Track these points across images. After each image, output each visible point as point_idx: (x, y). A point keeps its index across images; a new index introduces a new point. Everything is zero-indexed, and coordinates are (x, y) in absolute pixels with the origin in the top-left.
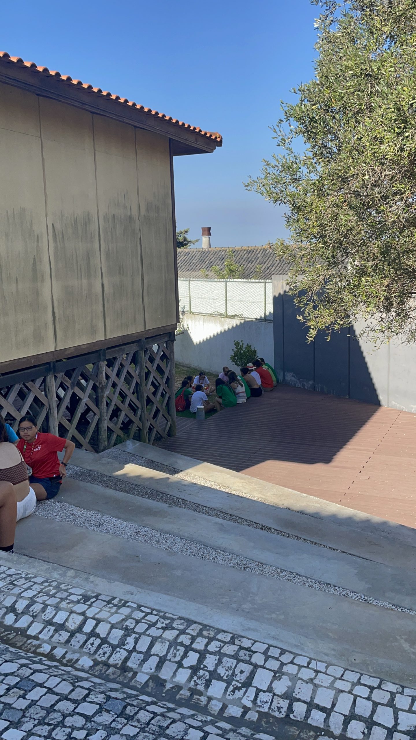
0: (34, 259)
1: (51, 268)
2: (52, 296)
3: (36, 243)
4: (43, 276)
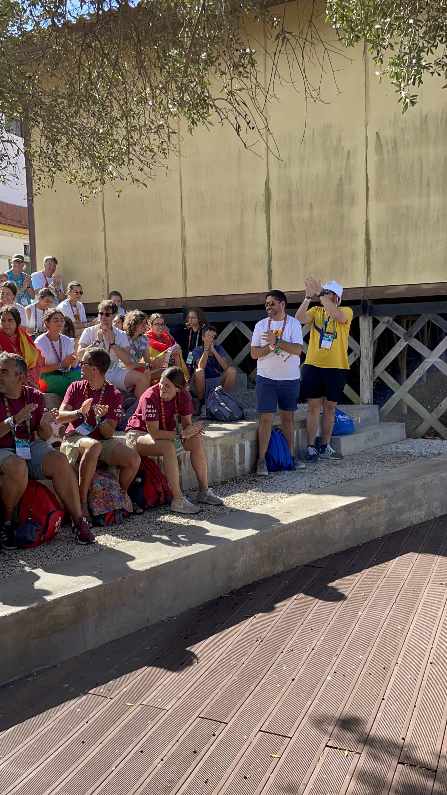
0: (341, 179)
1: (368, 188)
2: (367, 221)
3: (345, 161)
4: (353, 198)
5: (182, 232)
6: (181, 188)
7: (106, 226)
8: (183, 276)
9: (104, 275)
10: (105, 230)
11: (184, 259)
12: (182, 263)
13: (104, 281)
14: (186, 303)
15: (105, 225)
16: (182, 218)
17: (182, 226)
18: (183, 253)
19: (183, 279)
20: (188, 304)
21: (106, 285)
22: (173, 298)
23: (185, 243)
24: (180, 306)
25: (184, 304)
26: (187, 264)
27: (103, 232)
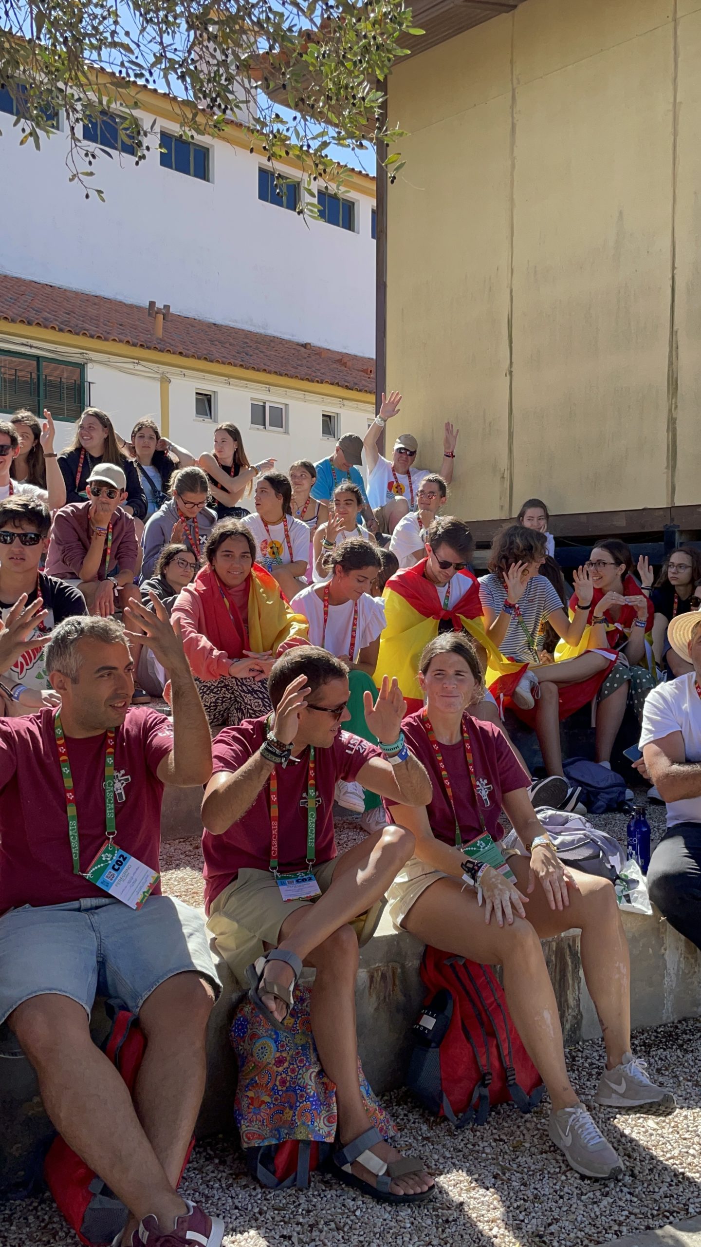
5: (671, 363)
6: (674, 268)
7: (514, 365)
8: (668, 462)
9: (504, 463)
10: (511, 373)
11: (672, 422)
12: (668, 431)
13: (503, 477)
14: (672, 520)
15: (511, 363)
16: (673, 333)
17: (671, 352)
18: (670, 410)
19: (667, 467)
20: (676, 522)
21: (507, 484)
22: (644, 509)
23: (676, 388)
24: (658, 527)
25: (668, 522)
26: (678, 433)
27: (508, 377)
